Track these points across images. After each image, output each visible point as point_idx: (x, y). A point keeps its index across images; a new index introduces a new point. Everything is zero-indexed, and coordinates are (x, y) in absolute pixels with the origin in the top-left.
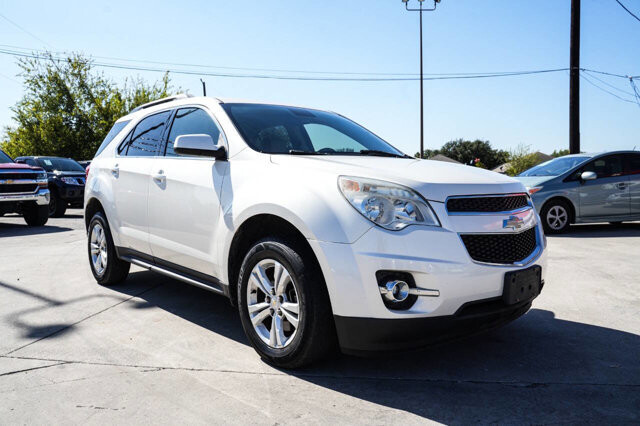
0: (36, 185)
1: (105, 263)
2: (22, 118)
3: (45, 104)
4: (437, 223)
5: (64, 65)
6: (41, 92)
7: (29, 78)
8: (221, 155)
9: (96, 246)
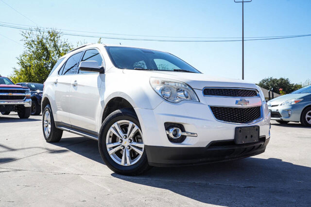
0: (24, 96)
1: (50, 130)
2: (22, 63)
3: (35, 56)
4: (198, 100)
5: (46, 35)
6: (33, 49)
7: (27, 42)
8: (102, 71)
9: (46, 122)
